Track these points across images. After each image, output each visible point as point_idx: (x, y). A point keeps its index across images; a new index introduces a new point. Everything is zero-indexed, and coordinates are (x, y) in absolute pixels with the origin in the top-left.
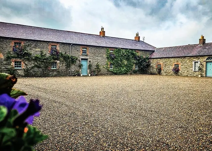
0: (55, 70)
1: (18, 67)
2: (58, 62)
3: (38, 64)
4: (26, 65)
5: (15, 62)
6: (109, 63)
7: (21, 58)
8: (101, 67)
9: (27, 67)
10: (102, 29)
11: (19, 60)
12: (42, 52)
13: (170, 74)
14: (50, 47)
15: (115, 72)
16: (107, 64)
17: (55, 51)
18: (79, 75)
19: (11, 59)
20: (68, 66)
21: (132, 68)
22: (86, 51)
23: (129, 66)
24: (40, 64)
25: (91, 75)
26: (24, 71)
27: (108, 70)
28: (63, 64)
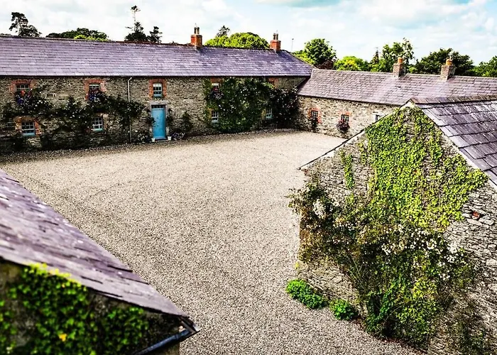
0: (99, 132)
1: (28, 132)
2: (105, 116)
3: (66, 123)
4: (43, 127)
5: (23, 123)
6: (210, 110)
7: (32, 115)
8: (194, 120)
9: (45, 131)
10: (197, 29)
11: (28, 118)
12: (71, 99)
13: (332, 133)
14: (86, 88)
15: (224, 128)
16: (207, 112)
17: (97, 97)
18: (148, 141)
19: (13, 117)
20: (126, 123)
21: (260, 117)
22: (160, 88)
23: (253, 114)
24: (69, 124)
25: (172, 139)
26: (41, 139)
27: (209, 125)
28: (115, 119)
